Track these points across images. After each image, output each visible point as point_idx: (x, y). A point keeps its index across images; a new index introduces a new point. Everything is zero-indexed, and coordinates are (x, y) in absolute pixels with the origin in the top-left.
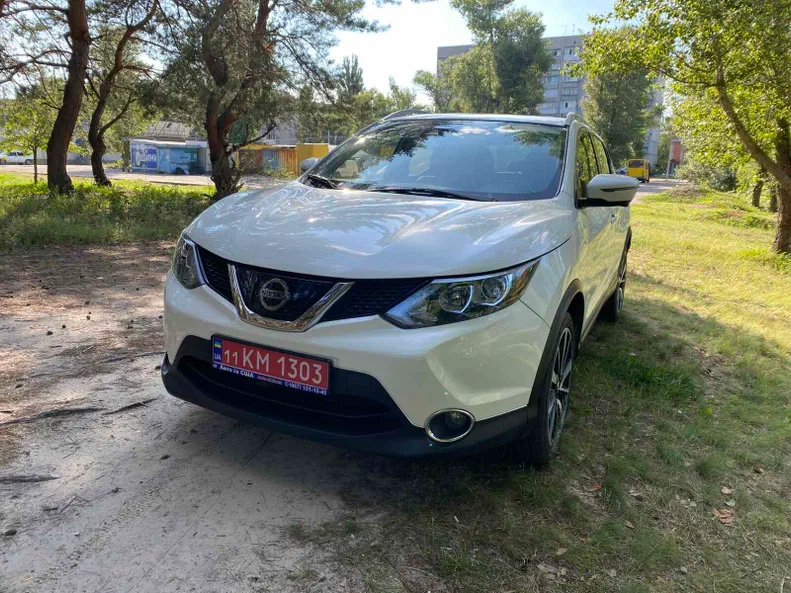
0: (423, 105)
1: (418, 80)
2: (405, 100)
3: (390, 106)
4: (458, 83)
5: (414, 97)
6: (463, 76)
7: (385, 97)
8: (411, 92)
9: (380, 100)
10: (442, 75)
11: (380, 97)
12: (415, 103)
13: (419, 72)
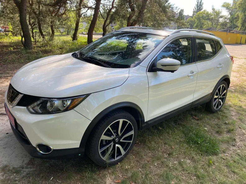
0: (224, 15)
1: (223, 6)
2: (217, 14)
3: (211, 16)
4: (239, 6)
5: (221, 13)
6: (242, 4)
7: (210, 12)
8: (220, 10)
9: (207, 14)
10: (234, 4)
11: (207, 13)
12: (221, 15)
13: (225, 3)
